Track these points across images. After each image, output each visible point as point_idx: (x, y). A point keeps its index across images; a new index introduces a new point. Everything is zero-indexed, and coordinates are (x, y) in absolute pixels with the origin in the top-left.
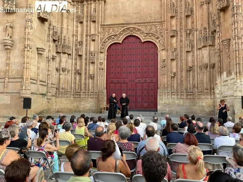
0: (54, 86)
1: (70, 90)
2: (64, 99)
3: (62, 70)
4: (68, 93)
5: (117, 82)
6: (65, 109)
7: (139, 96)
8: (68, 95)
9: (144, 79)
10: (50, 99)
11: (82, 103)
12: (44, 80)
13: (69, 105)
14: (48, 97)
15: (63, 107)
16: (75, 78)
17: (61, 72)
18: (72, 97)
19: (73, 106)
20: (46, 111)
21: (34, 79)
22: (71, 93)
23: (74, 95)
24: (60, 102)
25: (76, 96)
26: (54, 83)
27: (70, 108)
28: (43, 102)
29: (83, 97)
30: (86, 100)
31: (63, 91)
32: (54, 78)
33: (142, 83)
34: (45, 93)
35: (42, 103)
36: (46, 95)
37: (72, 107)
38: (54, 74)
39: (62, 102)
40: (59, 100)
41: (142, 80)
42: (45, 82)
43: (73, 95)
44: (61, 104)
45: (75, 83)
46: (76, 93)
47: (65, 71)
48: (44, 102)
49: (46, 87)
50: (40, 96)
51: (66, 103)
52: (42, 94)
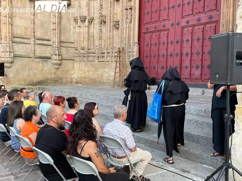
0: (72, 45)
1: (94, 51)
2: (83, 64)
4: (91, 54)
5: (154, 30)
6: (86, 80)
7: (187, 54)
8: (90, 59)
9: (197, 17)
10: (60, 65)
11: (106, 70)
12: (46, 38)
13: (91, 72)
14: (54, 61)
15: (83, 76)
17: (79, 23)
18: (96, 61)
19: (98, 74)
20: (51, 80)
21: (25, 37)
22: (95, 55)
23: (100, 58)
25: (102, 60)
26: (72, 41)
27: (93, 78)
28: (45, 68)
29: (107, 60)
30: (110, 65)
31: (82, 51)
32: (71, 34)
33: (194, 26)
34: (48, 55)
35: (42, 70)
36: (51, 59)
37: (96, 76)
38: (72, 27)
39: (80, 68)
40: (76, 65)
41: (193, 20)
42: (49, 40)
44: (80, 72)
46: (102, 54)
47: (85, 21)
49: (50, 48)
50: (37, 60)
51: (87, 70)
52: (40, 58)
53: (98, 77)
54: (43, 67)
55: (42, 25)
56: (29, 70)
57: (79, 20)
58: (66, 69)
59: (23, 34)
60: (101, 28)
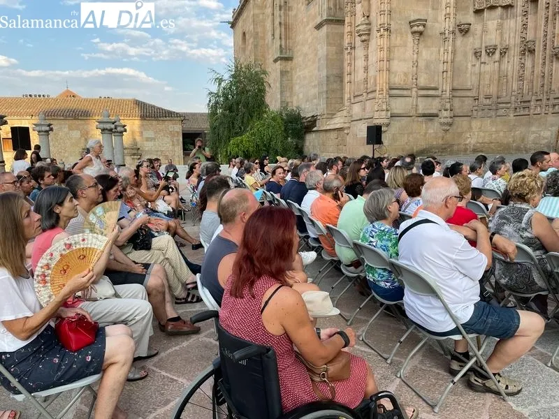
0: (469, 94)
1: (507, 99)
2: (488, 121)
3: (486, 51)
4: (501, 105)
6: (492, 146)
8: (501, 112)
10: (450, 125)
11: (533, 129)
12: (432, 86)
13: (501, 134)
14: (442, 120)
15: (487, 140)
16: (523, 66)
17: (484, 57)
18: (512, 115)
19: (513, 137)
20: (437, 148)
21: (404, 88)
22: (509, 105)
23: (518, 110)
24: (480, 128)
25: (522, 113)
26: (469, 87)
27: (505, 141)
28: (429, 132)
29: (536, 112)
30: (542, 119)
31: (488, 102)
32: (468, 75)
34: (435, 111)
35: (426, 133)
36: (438, 116)
37: (511, 140)
38: (469, 65)
39: (482, 128)
40: (476, 124)
42: (435, 89)
43: (516, 109)
44: (482, 134)
45: (521, 78)
46: (522, 104)
47: (493, 53)
48: (431, 131)
49: (438, 100)
50: (420, 119)
51: (494, 129)
52: (424, 116)
53: (513, 141)
54: (427, 129)
55: (427, 67)
56: (409, 134)
57: (483, 52)
58: (459, 130)
59: (402, 83)
60: (523, 61)
